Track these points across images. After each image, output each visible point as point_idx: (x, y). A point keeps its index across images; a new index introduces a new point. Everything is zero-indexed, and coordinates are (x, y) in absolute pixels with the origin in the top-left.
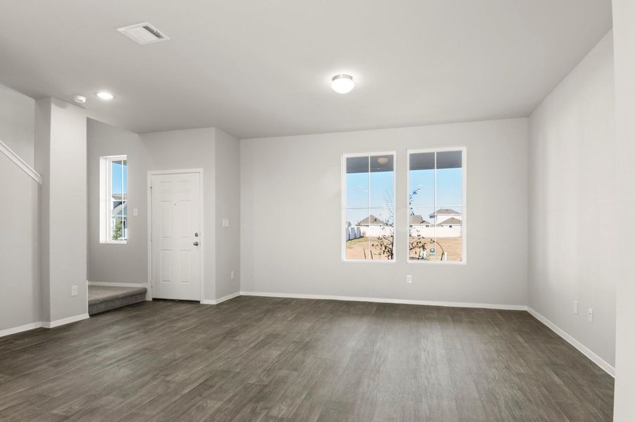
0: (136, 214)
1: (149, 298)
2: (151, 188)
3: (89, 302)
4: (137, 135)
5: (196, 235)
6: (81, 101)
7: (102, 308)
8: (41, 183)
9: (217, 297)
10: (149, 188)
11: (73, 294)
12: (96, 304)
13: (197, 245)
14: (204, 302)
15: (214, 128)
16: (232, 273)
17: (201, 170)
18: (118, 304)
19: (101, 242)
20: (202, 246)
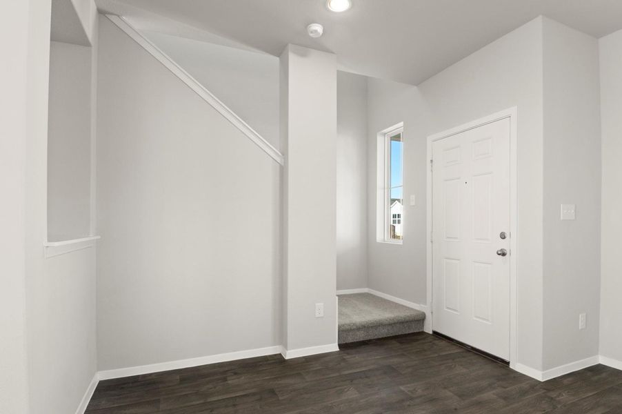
0: (413, 203)
1: (429, 329)
2: (432, 161)
3: (339, 327)
4: (415, 87)
5: (503, 236)
6: (316, 31)
7: (361, 336)
8: (283, 164)
9: (545, 367)
10: (428, 161)
11: (317, 315)
12: (351, 330)
13: (504, 254)
14: (516, 366)
15: (541, 16)
16: (582, 317)
17: (513, 111)
18: (383, 333)
19: (378, 241)
20: (512, 258)
